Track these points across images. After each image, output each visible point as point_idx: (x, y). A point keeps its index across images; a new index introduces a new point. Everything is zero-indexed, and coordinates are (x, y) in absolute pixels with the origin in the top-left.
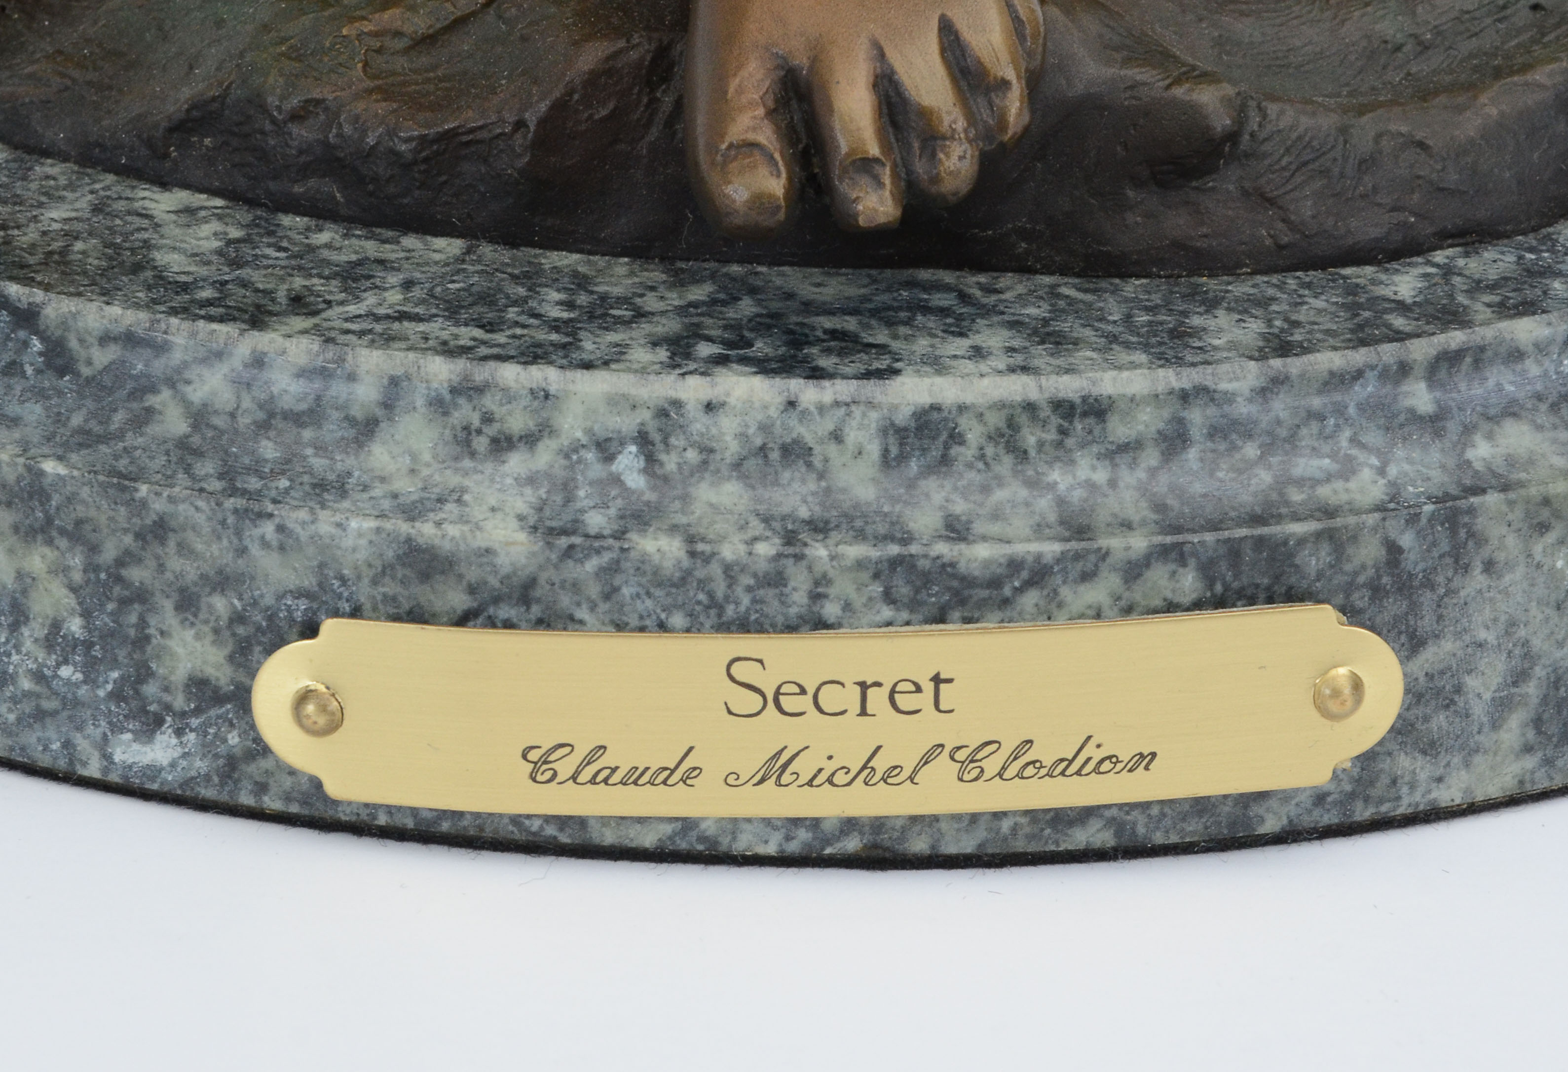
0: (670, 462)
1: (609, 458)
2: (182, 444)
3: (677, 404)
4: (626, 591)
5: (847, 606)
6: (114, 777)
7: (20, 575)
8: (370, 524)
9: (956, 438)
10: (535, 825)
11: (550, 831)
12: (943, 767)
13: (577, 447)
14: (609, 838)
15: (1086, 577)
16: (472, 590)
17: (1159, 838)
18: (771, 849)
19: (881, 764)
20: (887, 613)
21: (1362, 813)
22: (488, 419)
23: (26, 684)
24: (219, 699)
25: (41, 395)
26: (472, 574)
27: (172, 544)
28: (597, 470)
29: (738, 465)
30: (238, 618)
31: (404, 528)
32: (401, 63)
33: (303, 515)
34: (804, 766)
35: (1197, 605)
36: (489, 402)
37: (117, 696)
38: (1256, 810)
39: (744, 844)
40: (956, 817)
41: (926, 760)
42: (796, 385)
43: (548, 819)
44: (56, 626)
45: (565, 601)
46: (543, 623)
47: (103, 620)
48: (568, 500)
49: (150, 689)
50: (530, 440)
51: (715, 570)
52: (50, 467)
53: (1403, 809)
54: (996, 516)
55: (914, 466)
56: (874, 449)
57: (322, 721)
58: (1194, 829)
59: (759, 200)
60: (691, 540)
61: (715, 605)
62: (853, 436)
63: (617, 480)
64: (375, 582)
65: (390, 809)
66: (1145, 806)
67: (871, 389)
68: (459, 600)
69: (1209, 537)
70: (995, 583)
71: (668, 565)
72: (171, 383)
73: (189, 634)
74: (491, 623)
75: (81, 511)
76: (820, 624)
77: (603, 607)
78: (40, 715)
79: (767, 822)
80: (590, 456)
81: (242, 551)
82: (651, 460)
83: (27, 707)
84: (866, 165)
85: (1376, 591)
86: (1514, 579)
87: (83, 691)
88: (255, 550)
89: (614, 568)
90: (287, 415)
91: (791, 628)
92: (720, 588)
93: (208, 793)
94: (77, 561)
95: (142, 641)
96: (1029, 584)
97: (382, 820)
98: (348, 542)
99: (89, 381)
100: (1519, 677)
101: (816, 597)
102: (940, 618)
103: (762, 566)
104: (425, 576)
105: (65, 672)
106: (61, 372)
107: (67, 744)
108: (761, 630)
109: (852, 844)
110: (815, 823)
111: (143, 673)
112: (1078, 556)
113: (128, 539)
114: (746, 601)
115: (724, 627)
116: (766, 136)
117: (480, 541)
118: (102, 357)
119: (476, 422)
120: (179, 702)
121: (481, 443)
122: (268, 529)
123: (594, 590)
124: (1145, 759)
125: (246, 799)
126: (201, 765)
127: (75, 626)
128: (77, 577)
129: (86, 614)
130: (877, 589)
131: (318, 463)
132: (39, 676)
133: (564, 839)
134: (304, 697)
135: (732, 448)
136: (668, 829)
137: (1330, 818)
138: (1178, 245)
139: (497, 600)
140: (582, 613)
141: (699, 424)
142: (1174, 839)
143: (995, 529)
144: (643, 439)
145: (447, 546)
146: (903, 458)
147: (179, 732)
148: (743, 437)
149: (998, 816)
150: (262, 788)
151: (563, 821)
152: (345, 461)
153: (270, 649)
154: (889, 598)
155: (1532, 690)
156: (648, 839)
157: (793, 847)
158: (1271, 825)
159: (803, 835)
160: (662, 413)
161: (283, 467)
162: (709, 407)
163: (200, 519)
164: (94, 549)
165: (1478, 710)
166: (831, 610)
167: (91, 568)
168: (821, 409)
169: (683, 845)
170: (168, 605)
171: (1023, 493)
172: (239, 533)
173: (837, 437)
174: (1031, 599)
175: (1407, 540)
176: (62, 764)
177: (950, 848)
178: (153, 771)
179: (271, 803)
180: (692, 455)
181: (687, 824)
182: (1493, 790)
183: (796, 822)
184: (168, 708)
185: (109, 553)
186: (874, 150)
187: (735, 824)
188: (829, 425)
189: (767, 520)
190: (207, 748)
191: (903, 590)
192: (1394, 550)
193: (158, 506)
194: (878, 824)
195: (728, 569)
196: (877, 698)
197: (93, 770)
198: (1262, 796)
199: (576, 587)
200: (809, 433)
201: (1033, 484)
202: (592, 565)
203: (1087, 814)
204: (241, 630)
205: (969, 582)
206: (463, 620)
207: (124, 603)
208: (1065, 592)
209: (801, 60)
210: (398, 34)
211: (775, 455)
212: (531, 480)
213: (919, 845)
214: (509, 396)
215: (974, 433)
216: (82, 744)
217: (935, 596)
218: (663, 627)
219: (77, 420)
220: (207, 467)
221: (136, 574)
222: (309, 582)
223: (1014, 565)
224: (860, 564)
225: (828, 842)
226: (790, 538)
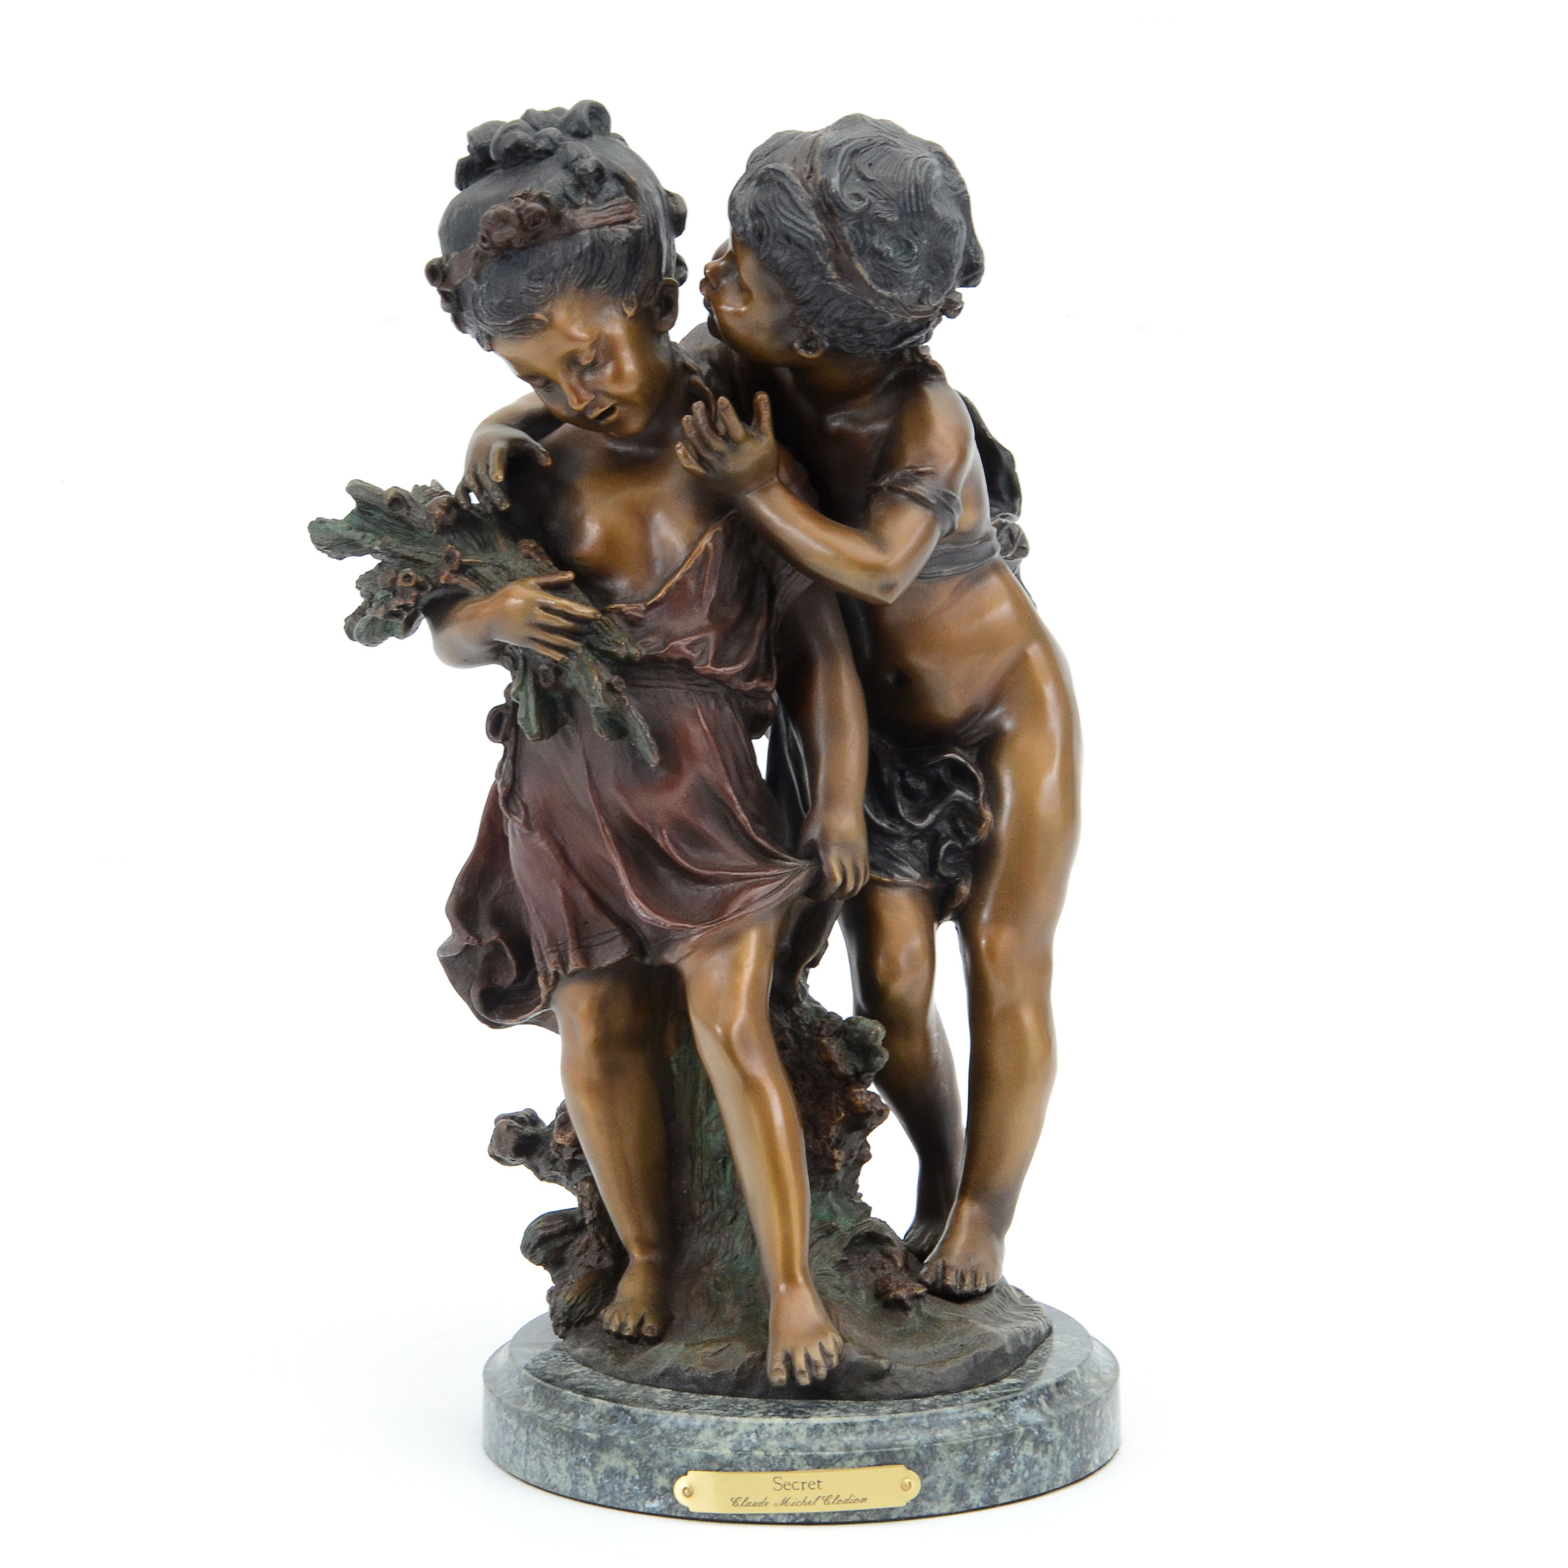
0: (762, 1437)
1: (749, 1436)
2: (659, 1436)
3: (763, 1424)
4: (752, 1463)
5: (799, 1466)
6: (646, 1511)
7: (626, 1467)
8: (698, 1450)
9: (823, 1431)
10: (734, 1517)
11: (738, 1518)
12: (821, 1501)
13: (742, 1434)
14: (750, 1519)
15: (850, 1459)
16: (720, 1464)
17: (869, 1519)
18: (784, 1521)
19: (807, 1500)
20: (807, 1467)
21: (915, 1515)
22: (723, 1429)
23: (627, 1491)
24: (667, 1492)
25: (630, 1428)
26: (720, 1460)
27: (657, 1458)
28: (746, 1439)
29: (776, 1437)
30: (671, 1473)
31: (705, 1451)
32: (710, 1359)
33: (684, 1449)
34: (791, 1501)
35: (875, 1465)
36: (724, 1425)
37: (646, 1492)
38: (891, 1513)
39: (779, 1520)
40: (825, 1513)
41: (817, 1500)
42: (789, 1420)
43: (737, 1515)
44: (633, 1477)
45: (739, 1466)
46: (735, 1471)
47: (643, 1475)
48: (740, 1445)
49: (653, 1490)
50: (732, 1433)
51: (771, 1458)
52: (632, 1442)
53: (924, 1514)
54: (831, 1447)
55: (814, 1437)
56: (805, 1433)
57: (688, 1494)
58: (877, 1517)
59: (781, 1381)
60: (765, 1452)
61: (771, 1466)
62: (801, 1430)
63: (750, 1441)
64: (700, 1463)
65: (704, 1514)
66: (866, 1511)
67: (805, 1420)
68: (717, 1467)
69: (877, 1451)
70: (831, 1460)
71: (760, 1457)
72: (657, 1424)
73: (661, 1477)
74: (724, 1471)
75: (638, 1451)
76: (793, 1470)
77: (747, 1467)
78: (630, 1498)
79: (784, 1514)
80: (745, 1436)
81: (672, 1458)
82: (758, 1437)
83: (628, 1496)
84: (802, 1372)
85: (915, 1464)
86: (946, 1462)
87: (639, 1492)
88: (675, 1458)
89: (749, 1459)
90: (682, 1429)
91: (787, 1470)
92: (772, 1462)
93: (665, 1513)
94: (637, 1462)
95: (651, 1479)
96: (838, 1461)
97: (702, 1517)
98: (693, 1455)
99: (640, 1425)
100: (949, 1485)
101: (792, 1464)
102: (819, 1468)
103: (781, 1457)
104: (709, 1462)
105: (635, 1488)
106: (635, 1423)
107: (636, 1504)
108: (781, 1471)
109: (802, 1520)
110: (793, 1514)
111: (651, 1487)
112: (848, 1455)
113: (648, 1457)
114: (777, 1465)
115: (773, 1471)
116: (782, 1367)
117: (721, 1453)
118: (643, 1419)
119: (721, 1429)
120: (659, 1493)
121: (722, 1434)
122: (677, 1453)
123: (745, 1463)
124: (865, 1500)
125: (673, 1514)
126: (664, 1507)
127: (637, 1477)
128: (637, 1466)
129: (640, 1474)
130: (805, 1462)
131: (688, 1439)
132: (630, 1489)
133: (741, 1520)
134: (685, 1489)
135: (775, 1433)
136: (762, 1517)
137: (907, 1515)
138: (877, 1394)
139: (725, 1466)
140: (743, 1469)
141: (768, 1428)
142: (873, 1519)
143: (831, 1449)
144: (756, 1432)
145: (714, 1455)
146: (812, 1434)
147: (659, 1499)
148: (777, 1431)
149: (834, 1513)
150: (677, 1511)
151: (740, 1515)
152: (693, 1439)
153: (677, 1479)
154: (808, 1464)
155: (952, 1488)
156: (758, 1519)
157: (790, 1521)
158: (894, 1517)
159: (792, 1518)
160: (760, 1426)
161: (680, 1440)
162: (770, 1425)
163: (663, 1451)
164: (641, 1460)
165: (940, 1492)
166: (795, 1467)
167: (640, 1464)
168: (794, 1425)
169: (766, 1520)
170: (656, 1471)
171: (837, 1442)
172: (671, 1454)
173: (797, 1430)
174: (838, 1464)
175: (921, 1453)
176: (635, 1509)
177: (823, 1521)
178: (653, 1509)
179: (679, 1515)
180: (767, 1435)
181: (766, 1515)
182: (945, 1511)
183: (790, 1514)
184: (657, 1494)
185: (644, 1461)
186: (804, 1369)
187: (777, 1515)
188: (795, 1428)
189: (782, 1448)
190: (665, 1503)
191: (811, 1462)
192: (918, 1454)
193: (654, 1449)
194: (808, 1514)
195: (774, 1458)
196: (806, 1486)
197: (641, 1510)
198: (892, 1509)
199: (741, 1463)
200: (791, 1430)
201: (840, 1441)
202: (745, 1457)
203: (853, 1512)
204: (672, 1476)
205: (825, 1460)
206: (718, 1470)
207: (647, 1471)
208: (846, 1463)
209: (789, 1351)
210: (709, 1353)
211: (784, 1435)
212: (732, 1441)
213: (817, 1520)
214: (728, 1423)
215: (827, 1430)
216: (639, 1504)
217: (818, 1464)
218: (760, 1471)
219: (638, 1433)
220: (664, 1441)
221: (650, 1465)
222: (686, 1464)
223: (834, 1456)
224: (801, 1457)
225: (797, 1519)
226: (787, 1451)
